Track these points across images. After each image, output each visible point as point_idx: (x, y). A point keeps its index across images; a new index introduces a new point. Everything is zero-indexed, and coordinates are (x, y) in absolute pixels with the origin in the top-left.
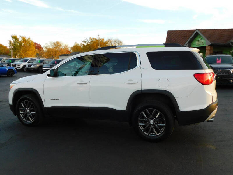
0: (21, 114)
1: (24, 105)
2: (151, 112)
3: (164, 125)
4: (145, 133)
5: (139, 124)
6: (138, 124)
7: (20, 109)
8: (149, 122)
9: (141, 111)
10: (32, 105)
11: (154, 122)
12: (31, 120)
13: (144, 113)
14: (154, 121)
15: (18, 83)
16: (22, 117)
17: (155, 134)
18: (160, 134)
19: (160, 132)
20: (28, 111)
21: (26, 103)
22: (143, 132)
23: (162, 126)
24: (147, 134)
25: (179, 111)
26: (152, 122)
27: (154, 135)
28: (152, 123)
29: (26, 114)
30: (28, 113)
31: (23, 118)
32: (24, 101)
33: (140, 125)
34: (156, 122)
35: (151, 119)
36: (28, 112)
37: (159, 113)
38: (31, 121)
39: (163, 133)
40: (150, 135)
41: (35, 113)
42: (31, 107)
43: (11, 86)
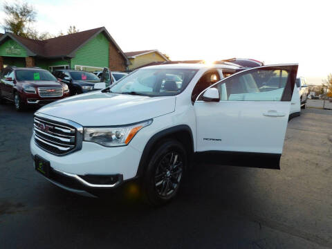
36: (169, 175)
41: (181, 169)
42: (176, 163)
43: (129, 132)
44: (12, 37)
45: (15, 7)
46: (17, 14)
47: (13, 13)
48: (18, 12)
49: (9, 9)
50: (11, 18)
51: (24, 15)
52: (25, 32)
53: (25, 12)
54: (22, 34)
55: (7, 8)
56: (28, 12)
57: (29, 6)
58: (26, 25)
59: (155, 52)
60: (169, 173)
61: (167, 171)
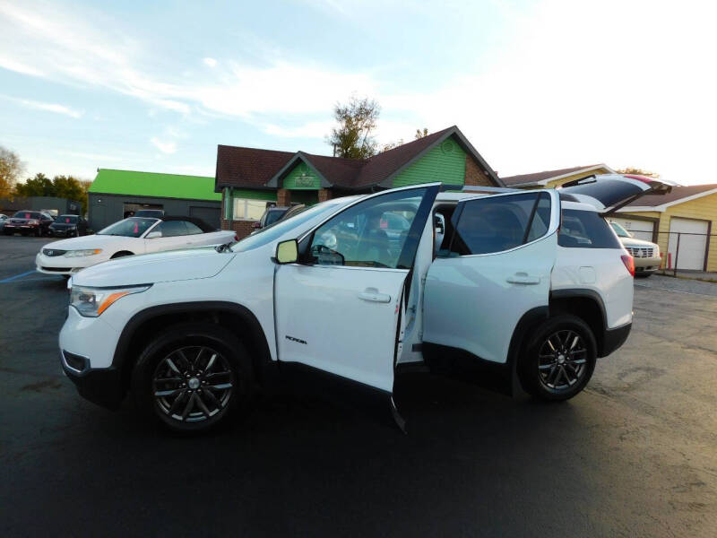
0: (160, 397)
1: (175, 362)
2: (563, 336)
3: (583, 361)
4: (549, 385)
5: (540, 367)
6: (537, 368)
7: (155, 379)
8: (557, 361)
9: (545, 338)
11: (566, 358)
12: (211, 414)
13: (549, 342)
14: (566, 356)
15: (150, 285)
16: (167, 411)
17: (566, 383)
18: (575, 380)
19: (576, 377)
21: (191, 354)
23: (579, 364)
24: (552, 386)
25: (607, 330)
26: (562, 358)
27: (564, 386)
28: (562, 362)
29: (187, 396)
30: (192, 390)
31: (172, 413)
32: (180, 351)
33: (541, 369)
34: (570, 356)
35: (562, 353)
36: (196, 387)
37: (576, 339)
38: (208, 418)
39: (582, 379)
40: (557, 387)
41: (230, 385)
42: (214, 368)
43: (106, 298)
44: (303, 158)
45: (350, 108)
46: (350, 119)
47: (344, 117)
48: (352, 115)
49: (343, 115)
50: (340, 126)
51: (362, 119)
52: (359, 145)
53: (364, 112)
54: (354, 150)
55: (339, 112)
56: (368, 112)
57: (369, 102)
58: (362, 134)
59: (598, 170)
60: (195, 383)
61: (190, 378)
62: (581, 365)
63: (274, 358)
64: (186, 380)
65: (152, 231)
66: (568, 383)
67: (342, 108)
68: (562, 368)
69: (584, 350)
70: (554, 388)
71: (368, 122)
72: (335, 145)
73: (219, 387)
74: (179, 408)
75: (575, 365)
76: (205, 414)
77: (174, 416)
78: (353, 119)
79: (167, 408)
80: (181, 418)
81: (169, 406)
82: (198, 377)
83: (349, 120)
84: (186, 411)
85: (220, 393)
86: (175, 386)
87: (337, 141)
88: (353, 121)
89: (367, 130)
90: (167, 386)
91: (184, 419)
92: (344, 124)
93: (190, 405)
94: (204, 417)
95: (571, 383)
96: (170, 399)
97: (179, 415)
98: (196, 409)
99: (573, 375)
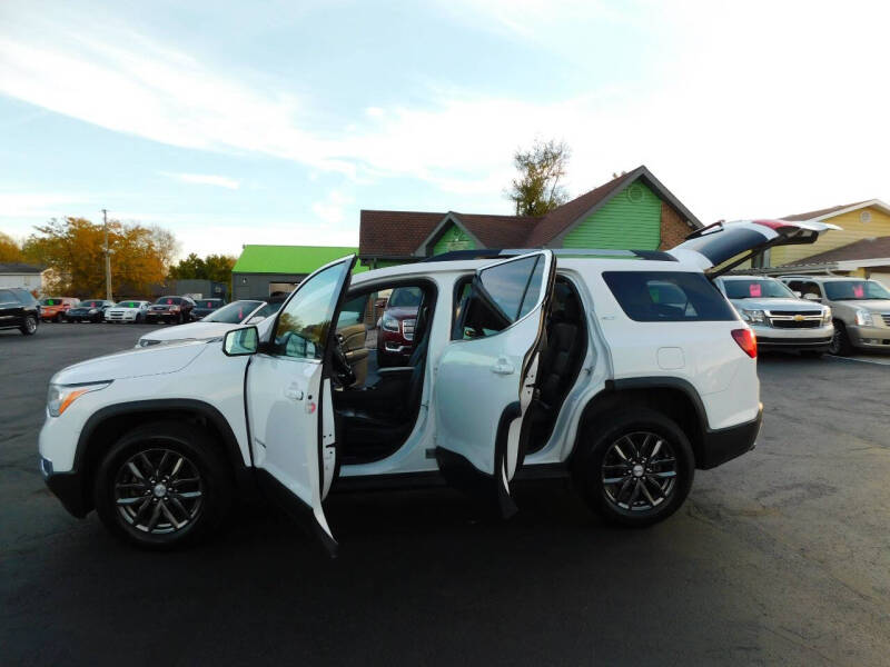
0: (124, 505)
1: (140, 466)
2: (638, 440)
3: (673, 473)
4: (620, 504)
5: (605, 481)
6: (601, 481)
7: (118, 485)
8: (633, 473)
9: (609, 442)
10: (184, 464)
11: (645, 470)
12: (180, 526)
13: (617, 447)
14: (645, 466)
15: (110, 381)
16: (131, 521)
17: (648, 502)
18: (661, 500)
19: (662, 496)
20: (160, 489)
21: (154, 458)
22: (617, 504)
23: (666, 478)
24: (627, 507)
25: (708, 431)
26: (639, 470)
27: (644, 507)
28: (639, 474)
29: (152, 505)
30: (159, 498)
31: (136, 523)
32: (143, 454)
33: (607, 484)
34: (652, 467)
35: (639, 463)
36: (161, 495)
37: (659, 444)
38: (177, 530)
39: (670, 498)
40: (634, 508)
41: (199, 493)
42: (180, 474)
43: (67, 396)
44: (455, 220)
45: (532, 154)
46: (534, 168)
47: (526, 165)
48: (536, 161)
49: (525, 162)
50: (521, 176)
51: (548, 165)
52: (546, 197)
53: (550, 157)
54: (539, 204)
55: (519, 158)
56: (555, 157)
57: (556, 144)
58: (549, 185)
59: (869, 208)
60: (161, 490)
61: (155, 485)
62: (670, 478)
63: (248, 463)
64: (152, 487)
65: (254, 316)
66: (652, 504)
67: (523, 153)
68: (639, 483)
69: (673, 459)
70: (629, 510)
71: (555, 168)
72: (518, 200)
73: (186, 495)
74: (144, 517)
75: (662, 480)
76: (173, 526)
77: (139, 526)
78: (537, 167)
79: (131, 516)
80: (146, 529)
81: (134, 514)
82: (164, 484)
83: (531, 167)
84: (152, 522)
85: (189, 503)
86: (139, 492)
87: (518, 194)
88: (538, 166)
89: (555, 178)
90: (133, 493)
91: (151, 530)
92: (526, 173)
93: (156, 515)
94: (172, 529)
95: (655, 503)
96: (135, 506)
97: (145, 525)
98: (163, 519)
99: (656, 493)
